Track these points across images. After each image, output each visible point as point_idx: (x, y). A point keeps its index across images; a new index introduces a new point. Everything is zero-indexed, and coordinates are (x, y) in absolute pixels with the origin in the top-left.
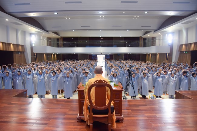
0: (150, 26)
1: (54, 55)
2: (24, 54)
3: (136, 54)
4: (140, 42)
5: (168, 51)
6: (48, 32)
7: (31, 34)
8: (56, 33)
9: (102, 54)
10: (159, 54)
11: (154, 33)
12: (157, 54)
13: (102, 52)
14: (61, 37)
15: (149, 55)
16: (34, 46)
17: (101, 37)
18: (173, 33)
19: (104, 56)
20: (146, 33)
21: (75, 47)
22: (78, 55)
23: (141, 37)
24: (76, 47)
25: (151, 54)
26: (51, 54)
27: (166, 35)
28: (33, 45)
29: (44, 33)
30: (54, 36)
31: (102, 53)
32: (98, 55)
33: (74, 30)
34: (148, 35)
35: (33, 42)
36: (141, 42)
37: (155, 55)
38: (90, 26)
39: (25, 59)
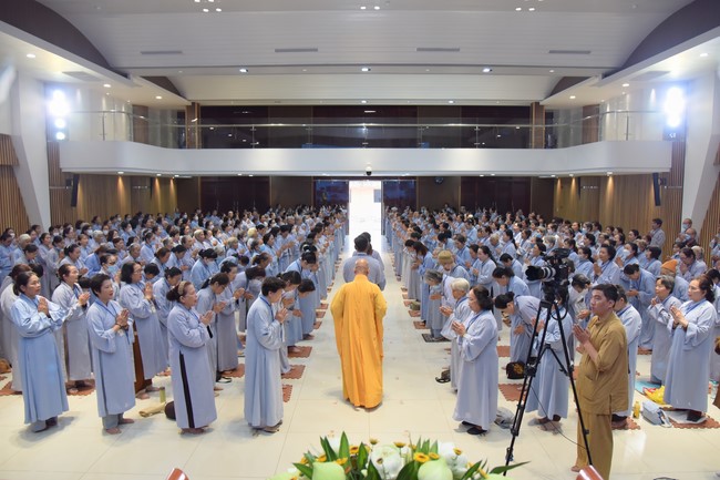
0: (588, 52)
1: (165, 180)
2: (12, 175)
3: (511, 178)
4: (534, 126)
5: (662, 164)
6: (126, 75)
7: (46, 85)
8: (164, 82)
9: (369, 177)
10: (617, 178)
11: (599, 85)
12: (606, 178)
13: (369, 169)
14: (193, 104)
15: (566, 180)
16: (67, 140)
17: (364, 102)
18: (688, 83)
19: (378, 185)
20: (565, 83)
21: (251, 147)
22: (268, 182)
23: (537, 103)
24: (257, 147)
25: (579, 179)
26: (152, 179)
27: (653, 92)
28: (60, 136)
29: (109, 83)
30: (160, 96)
31: (369, 173)
32: (352, 184)
33: (243, 71)
34: (572, 96)
35: (60, 124)
36: (536, 126)
37: (598, 181)
38: (316, 50)
39: (20, 198)
